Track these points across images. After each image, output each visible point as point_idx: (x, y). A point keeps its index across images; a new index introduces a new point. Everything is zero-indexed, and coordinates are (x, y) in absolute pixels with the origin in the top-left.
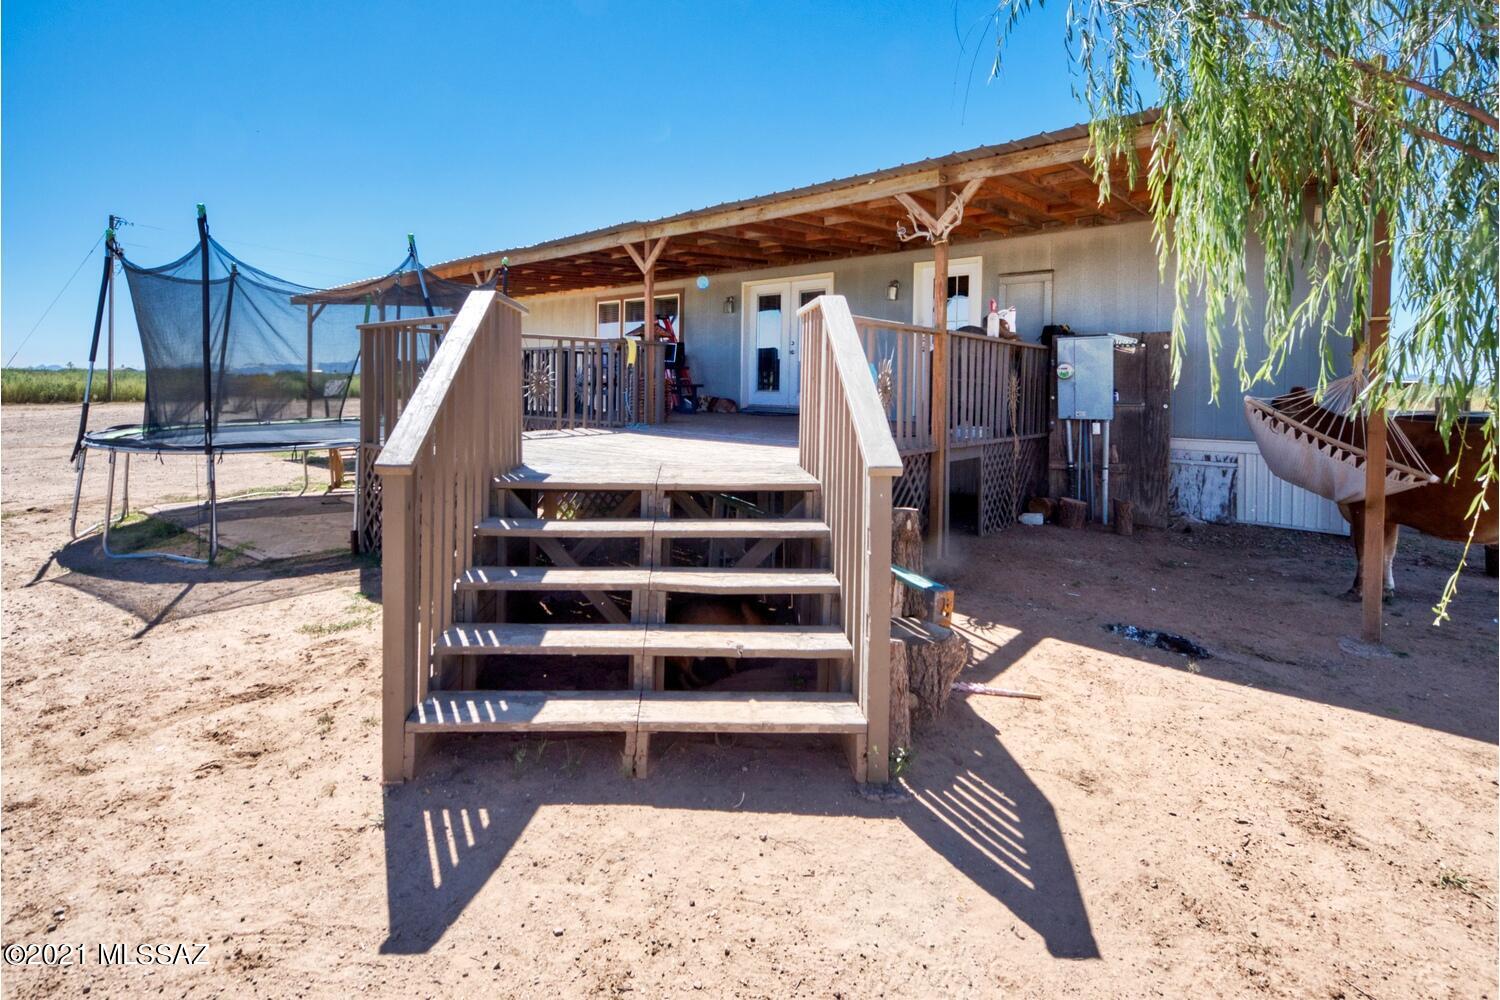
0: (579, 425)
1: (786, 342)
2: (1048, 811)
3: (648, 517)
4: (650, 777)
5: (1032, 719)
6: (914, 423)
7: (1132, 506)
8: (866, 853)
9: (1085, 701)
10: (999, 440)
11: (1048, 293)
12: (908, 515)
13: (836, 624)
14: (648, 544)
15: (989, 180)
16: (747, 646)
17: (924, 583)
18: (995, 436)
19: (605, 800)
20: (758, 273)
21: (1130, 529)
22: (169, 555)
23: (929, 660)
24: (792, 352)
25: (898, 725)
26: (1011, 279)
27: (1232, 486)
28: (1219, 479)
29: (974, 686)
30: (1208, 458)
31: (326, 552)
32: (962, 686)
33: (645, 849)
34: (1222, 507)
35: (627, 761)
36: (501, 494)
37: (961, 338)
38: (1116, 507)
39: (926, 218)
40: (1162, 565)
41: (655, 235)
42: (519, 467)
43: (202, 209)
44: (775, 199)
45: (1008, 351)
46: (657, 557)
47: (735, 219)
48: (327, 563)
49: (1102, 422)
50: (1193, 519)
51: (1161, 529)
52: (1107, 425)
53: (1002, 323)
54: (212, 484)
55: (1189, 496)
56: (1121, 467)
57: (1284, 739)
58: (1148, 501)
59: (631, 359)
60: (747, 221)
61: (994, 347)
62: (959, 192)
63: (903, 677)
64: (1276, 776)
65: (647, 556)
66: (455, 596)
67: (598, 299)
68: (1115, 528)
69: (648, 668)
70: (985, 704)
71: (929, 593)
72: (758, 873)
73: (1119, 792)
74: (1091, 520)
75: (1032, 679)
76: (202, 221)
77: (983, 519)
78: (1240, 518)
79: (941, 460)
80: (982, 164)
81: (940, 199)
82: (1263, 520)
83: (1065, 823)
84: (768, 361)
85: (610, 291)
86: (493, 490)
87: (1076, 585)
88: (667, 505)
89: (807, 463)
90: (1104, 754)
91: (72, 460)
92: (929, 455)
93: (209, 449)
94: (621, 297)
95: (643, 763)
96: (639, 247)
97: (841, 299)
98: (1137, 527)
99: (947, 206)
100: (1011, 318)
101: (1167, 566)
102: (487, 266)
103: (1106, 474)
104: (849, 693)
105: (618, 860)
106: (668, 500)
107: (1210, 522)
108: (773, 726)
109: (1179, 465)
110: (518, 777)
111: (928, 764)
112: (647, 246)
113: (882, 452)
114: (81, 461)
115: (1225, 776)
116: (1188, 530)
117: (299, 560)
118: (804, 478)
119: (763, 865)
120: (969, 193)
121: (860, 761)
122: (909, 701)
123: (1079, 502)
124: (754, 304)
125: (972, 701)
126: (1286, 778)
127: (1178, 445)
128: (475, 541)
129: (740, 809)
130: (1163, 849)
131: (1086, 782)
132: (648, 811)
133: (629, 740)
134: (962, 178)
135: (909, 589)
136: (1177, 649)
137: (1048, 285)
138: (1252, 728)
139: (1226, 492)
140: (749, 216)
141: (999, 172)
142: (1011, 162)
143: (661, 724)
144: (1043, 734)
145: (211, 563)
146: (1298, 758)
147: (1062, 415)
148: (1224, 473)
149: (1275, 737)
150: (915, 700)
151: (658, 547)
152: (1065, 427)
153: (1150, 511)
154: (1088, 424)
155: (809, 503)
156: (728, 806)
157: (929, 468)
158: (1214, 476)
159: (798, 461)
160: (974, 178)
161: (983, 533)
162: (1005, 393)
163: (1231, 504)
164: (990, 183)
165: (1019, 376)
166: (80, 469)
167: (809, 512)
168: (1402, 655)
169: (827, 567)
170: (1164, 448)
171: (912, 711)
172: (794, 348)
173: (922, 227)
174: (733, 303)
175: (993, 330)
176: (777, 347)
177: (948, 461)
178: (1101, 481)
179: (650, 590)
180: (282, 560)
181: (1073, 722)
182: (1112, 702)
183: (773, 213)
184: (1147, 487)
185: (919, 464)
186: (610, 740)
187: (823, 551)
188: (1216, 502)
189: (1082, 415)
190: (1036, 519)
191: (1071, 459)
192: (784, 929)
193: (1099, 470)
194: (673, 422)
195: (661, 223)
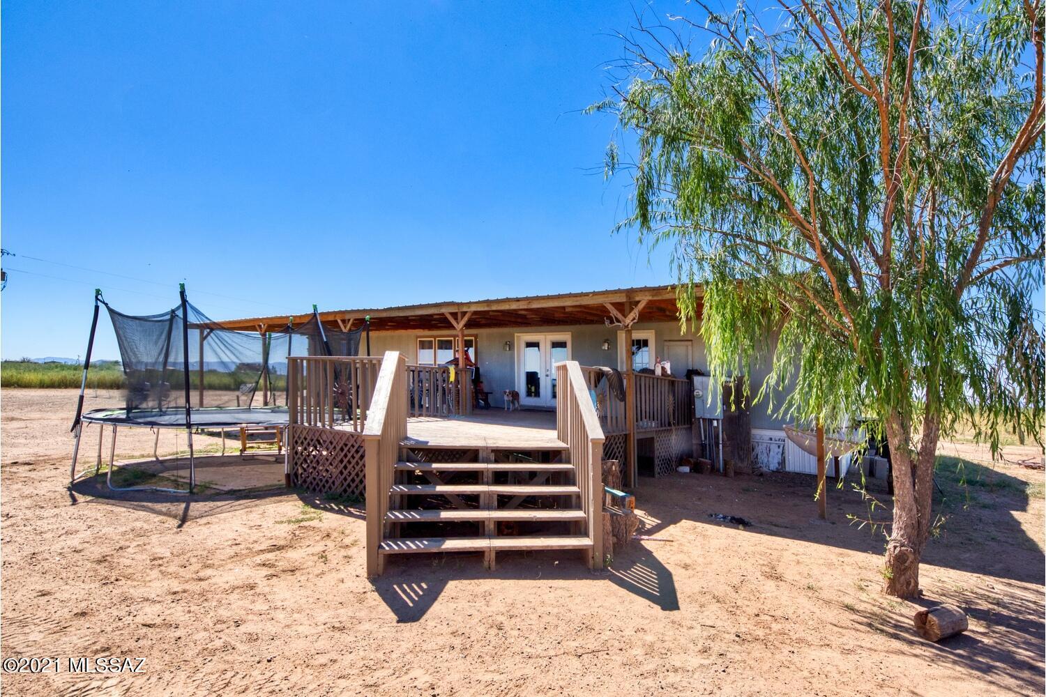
0: (420, 415)
1: (543, 370)
2: (670, 575)
3: (483, 462)
4: (497, 570)
5: (668, 548)
6: (617, 418)
7: (733, 463)
8: (594, 590)
9: (692, 542)
10: (664, 428)
11: (690, 352)
12: (613, 463)
13: (579, 507)
14: (485, 474)
15: (650, 301)
16: (538, 516)
17: (621, 494)
18: (661, 426)
19: (478, 578)
20: (526, 329)
21: (732, 474)
22: (158, 488)
23: (621, 523)
24: (547, 376)
25: (607, 548)
26: (672, 343)
27: (783, 453)
28: (777, 450)
29: (643, 537)
30: (771, 439)
31: (266, 486)
32: (638, 537)
33: (499, 592)
34: (779, 463)
35: (486, 564)
36: (405, 451)
37: (641, 377)
38: (726, 463)
39: (620, 316)
40: (744, 490)
41: (465, 309)
42: (407, 438)
43: (182, 286)
44: (538, 298)
45: (667, 382)
46: (490, 480)
47: (514, 306)
48: (271, 492)
49: (718, 420)
50: (765, 469)
51: (748, 474)
52: (720, 422)
53: (663, 368)
54: (191, 446)
55: (763, 458)
56: (728, 443)
57: (770, 551)
58: (742, 460)
59: (452, 378)
60: (521, 307)
61: (659, 381)
62: (636, 305)
63: (609, 528)
64: (762, 562)
65: (485, 480)
66: (390, 497)
67: (417, 337)
68: (725, 474)
69: (492, 526)
70: (648, 543)
71: (623, 498)
72: (550, 597)
73: (699, 569)
74: (714, 470)
75: (671, 535)
76: (182, 294)
77: (657, 469)
78: (787, 469)
79: (632, 438)
80: (647, 293)
81: (627, 308)
82: (797, 470)
83: (675, 578)
84: (532, 378)
85: (427, 332)
86: (400, 448)
87: (700, 499)
88: (492, 457)
89: (562, 437)
90: (696, 558)
91: (72, 431)
92: (626, 435)
93: (189, 425)
94: (435, 337)
95: (493, 564)
96: (454, 315)
97: (576, 363)
98: (736, 473)
99: (630, 312)
100: (668, 366)
101: (746, 490)
102: (347, 317)
103: (721, 446)
104: (586, 535)
105: (487, 596)
106: (493, 454)
107: (773, 471)
108: (552, 546)
109: (758, 443)
110: (434, 572)
111: (621, 563)
112: (459, 316)
113: (596, 432)
114: (78, 431)
115: (743, 564)
116: (762, 475)
117: (251, 490)
118: (561, 445)
119: (552, 595)
120: (641, 306)
121: (591, 560)
122: (612, 540)
123: (708, 461)
124: (523, 345)
125: (642, 542)
126: (765, 563)
127: (755, 432)
128: (395, 472)
129: (539, 579)
130: (711, 584)
131: (686, 567)
132: (498, 581)
133: (486, 554)
134: (637, 299)
135: (614, 497)
136: (738, 522)
137: (690, 348)
138: (760, 549)
139: (780, 456)
140: (522, 305)
141: (655, 298)
142: (661, 295)
143: (501, 547)
144: (672, 553)
145: (191, 492)
146: (774, 557)
147: (698, 416)
148: (779, 447)
149: (767, 551)
150: (615, 540)
151: (490, 475)
152: (699, 422)
153: (743, 465)
154: (711, 421)
155: (564, 456)
156: (534, 578)
157: (625, 442)
158: (774, 449)
159: (556, 437)
160: (644, 300)
161: (657, 475)
162: (667, 404)
163: (783, 462)
164: (650, 303)
165: (674, 396)
166: (78, 437)
167: (564, 460)
168: (833, 523)
169: (574, 484)
170: (748, 433)
171: (614, 544)
172: (548, 373)
173: (618, 321)
174: (511, 345)
175: (658, 372)
176: (538, 372)
177: (636, 438)
178: (719, 450)
179: (490, 494)
180: (240, 490)
181: (685, 549)
182: (704, 542)
183: (535, 305)
184: (741, 453)
185: (620, 440)
186: (478, 554)
187: (571, 476)
188: (776, 461)
189: (708, 416)
190: (686, 469)
191: (703, 439)
192: (562, 610)
193: (717, 444)
194: (476, 414)
195: (470, 304)
